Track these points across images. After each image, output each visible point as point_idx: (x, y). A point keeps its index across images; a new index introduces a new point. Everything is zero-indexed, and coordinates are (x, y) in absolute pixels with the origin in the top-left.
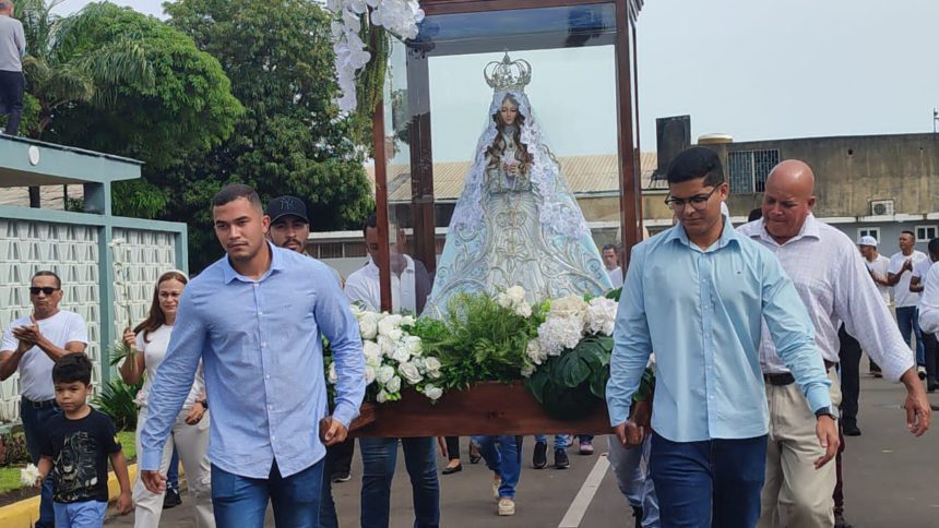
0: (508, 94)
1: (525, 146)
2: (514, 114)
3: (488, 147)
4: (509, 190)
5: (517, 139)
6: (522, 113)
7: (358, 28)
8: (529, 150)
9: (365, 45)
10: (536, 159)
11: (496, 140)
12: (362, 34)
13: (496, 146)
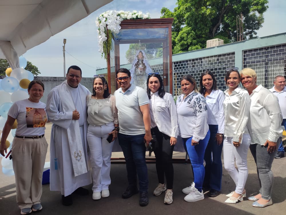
0: (140, 51)
1: (144, 64)
2: (142, 56)
3: (135, 64)
4: (140, 74)
5: (142, 62)
6: (144, 56)
7: (104, 31)
8: (145, 65)
9: (106, 35)
10: (147, 67)
11: (137, 62)
12: (105, 32)
13: (137, 64)
